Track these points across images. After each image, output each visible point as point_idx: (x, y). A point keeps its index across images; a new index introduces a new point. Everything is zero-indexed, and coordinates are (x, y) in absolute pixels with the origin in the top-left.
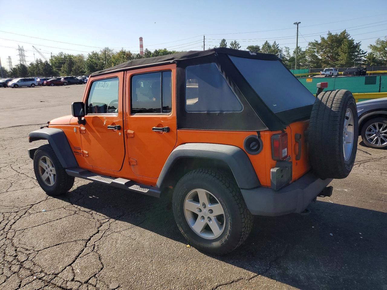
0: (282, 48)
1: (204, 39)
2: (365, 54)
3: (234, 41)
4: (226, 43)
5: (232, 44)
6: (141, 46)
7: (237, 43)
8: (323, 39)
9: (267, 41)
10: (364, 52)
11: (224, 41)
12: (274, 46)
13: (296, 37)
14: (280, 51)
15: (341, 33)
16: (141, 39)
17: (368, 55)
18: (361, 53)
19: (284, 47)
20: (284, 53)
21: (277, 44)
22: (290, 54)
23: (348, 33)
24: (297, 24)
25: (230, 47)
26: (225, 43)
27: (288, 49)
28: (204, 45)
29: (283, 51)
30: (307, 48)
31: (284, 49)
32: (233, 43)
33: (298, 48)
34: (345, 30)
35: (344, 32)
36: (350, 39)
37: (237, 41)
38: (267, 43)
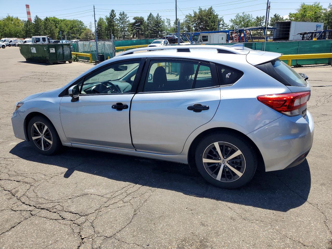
0: (164, 20)
1: (94, 9)
2: (228, 27)
3: (122, 12)
5: (121, 15)
6: (29, 13)
8: (195, 13)
9: (151, 13)
10: (227, 25)
11: (113, 11)
12: (157, 17)
13: (175, 10)
14: (163, 22)
15: (209, 9)
16: (27, 6)
17: (230, 27)
18: (225, 25)
19: (166, 19)
20: (166, 24)
21: (160, 16)
22: (170, 25)
23: (213, 9)
25: (119, 17)
26: (114, 14)
27: (169, 21)
28: (95, 14)
29: (165, 22)
30: (185, 20)
31: (166, 20)
33: (177, 20)
35: (211, 8)
36: (215, 14)
37: (125, 12)
38: (151, 15)
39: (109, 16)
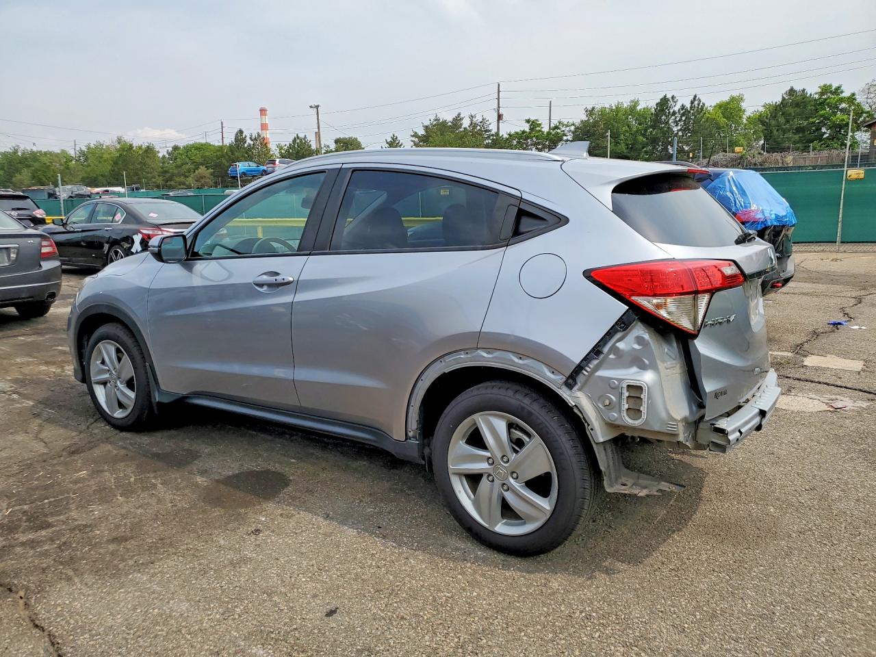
4: (246, 136)
7: (262, 136)
8: (426, 128)
11: (241, 132)
15: (454, 119)
24: (317, 107)
26: (244, 136)
32: (254, 137)
34: (459, 114)
38: (298, 137)
39: (233, 140)
